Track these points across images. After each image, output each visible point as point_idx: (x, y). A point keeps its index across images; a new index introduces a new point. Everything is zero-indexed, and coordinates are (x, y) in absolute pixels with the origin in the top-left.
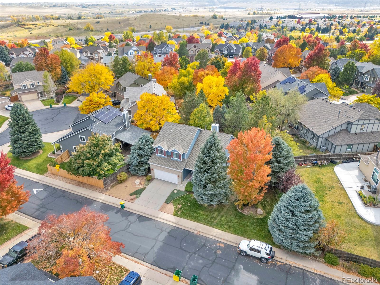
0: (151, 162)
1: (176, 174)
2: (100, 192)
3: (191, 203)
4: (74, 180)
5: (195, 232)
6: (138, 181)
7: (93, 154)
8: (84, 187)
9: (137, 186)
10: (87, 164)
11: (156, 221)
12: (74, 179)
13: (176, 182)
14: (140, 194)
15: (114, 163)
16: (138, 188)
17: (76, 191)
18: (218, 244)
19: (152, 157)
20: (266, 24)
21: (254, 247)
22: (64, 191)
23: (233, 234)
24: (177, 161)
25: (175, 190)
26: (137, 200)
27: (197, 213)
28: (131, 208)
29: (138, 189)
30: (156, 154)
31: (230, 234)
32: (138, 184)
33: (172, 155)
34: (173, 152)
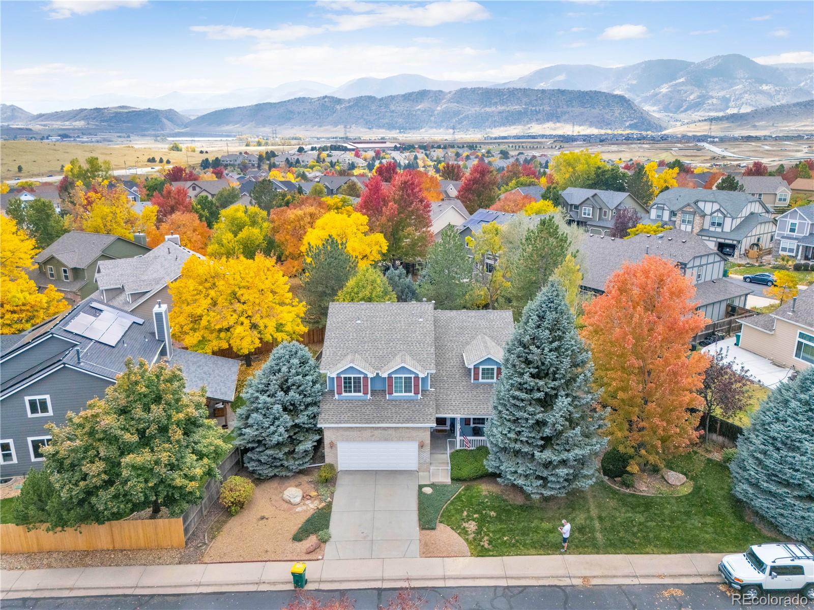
0: (326, 421)
1: (411, 439)
2: (180, 563)
3: (493, 508)
4: (50, 552)
5: (577, 582)
6: (293, 493)
7: (144, 432)
8: (102, 564)
9: (299, 509)
10: (134, 467)
11: (439, 590)
12: (47, 547)
13: (413, 465)
14: (327, 527)
15: (213, 448)
16: (305, 511)
17: (80, 584)
18: (666, 594)
19: (324, 406)
20: (298, 159)
21: (778, 563)
22: (24, 600)
23: (670, 553)
24: (409, 401)
25: (421, 487)
26: (328, 548)
27: (536, 530)
28: (325, 576)
29: (309, 515)
30: (337, 396)
31: (663, 556)
32: (298, 500)
33: (390, 386)
34: (394, 376)
